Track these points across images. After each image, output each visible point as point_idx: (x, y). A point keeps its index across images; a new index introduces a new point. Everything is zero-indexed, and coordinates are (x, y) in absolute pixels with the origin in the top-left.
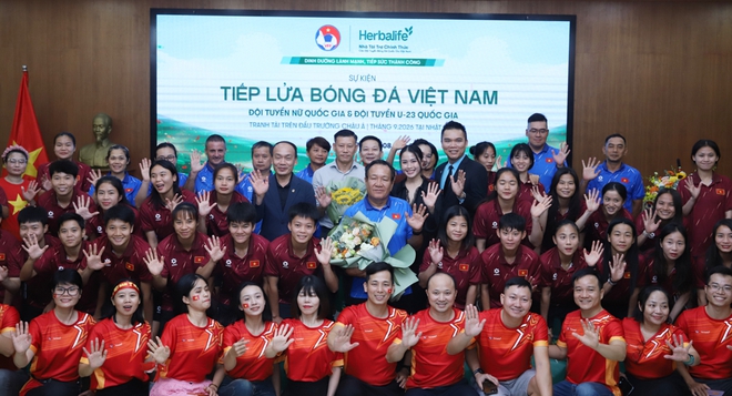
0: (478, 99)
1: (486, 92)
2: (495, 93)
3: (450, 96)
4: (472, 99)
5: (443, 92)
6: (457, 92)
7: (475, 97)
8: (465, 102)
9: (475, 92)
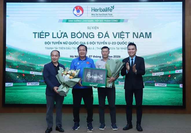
0: (143, 36)
1: (146, 33)
2: (150, 33)
3: (131, 35)
4: (140, 36)
5: (128, 33)
6: (134, 33)
7: (142, 35)
8: (137, 37)
9: (142, 33)
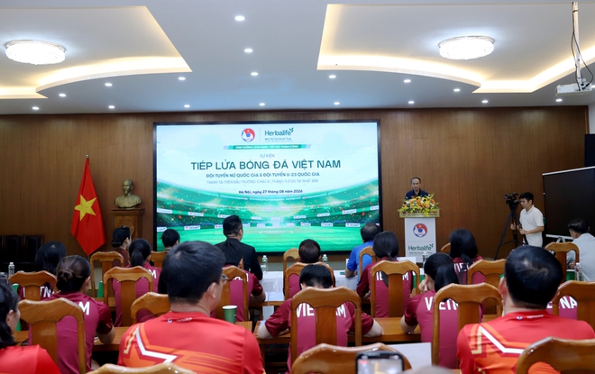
0: (330, 165)
1: (334, 161)
2: (340, 161)
3: (314, 164)
5: (311, 161)
6: (319, 162)
7: (328, 164)
8: (323, 167)
9: (328, 161)
